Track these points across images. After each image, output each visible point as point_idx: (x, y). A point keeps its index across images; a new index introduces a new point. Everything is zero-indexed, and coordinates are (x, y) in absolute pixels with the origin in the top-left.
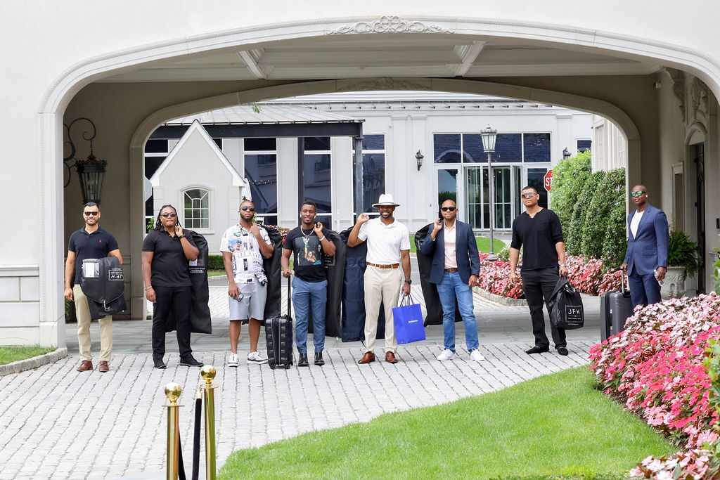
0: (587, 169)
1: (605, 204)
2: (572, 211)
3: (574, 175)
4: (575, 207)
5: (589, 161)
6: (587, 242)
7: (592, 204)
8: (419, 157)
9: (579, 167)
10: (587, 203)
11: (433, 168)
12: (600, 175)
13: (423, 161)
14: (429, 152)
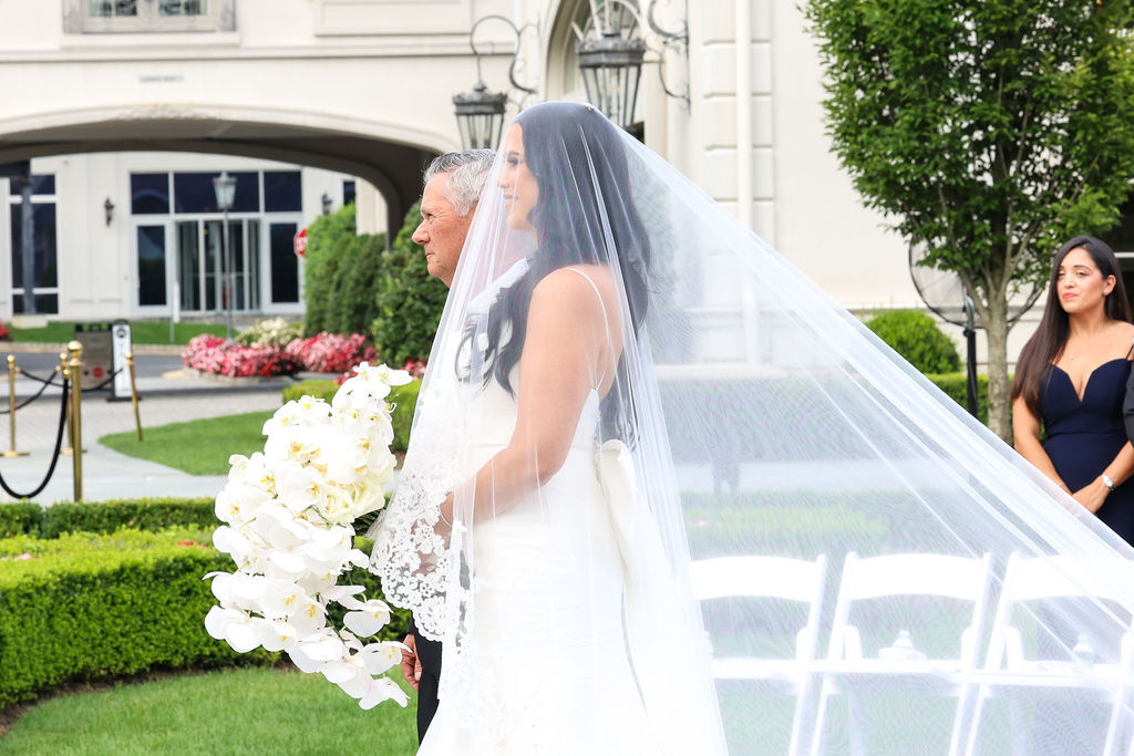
0: (351, 229)
1: (368, 273)
2: (331, 282)
3: (335, 237)
4: (336, 277)
5: (353, 218)
6: (350, 317)
7: (354, 273)
8: (109, 207)
9: (342, 226)
10: (347, 272)
11: (130, 224)
12: (365, 237)
13: (116, 211)
14: (123, 199)
